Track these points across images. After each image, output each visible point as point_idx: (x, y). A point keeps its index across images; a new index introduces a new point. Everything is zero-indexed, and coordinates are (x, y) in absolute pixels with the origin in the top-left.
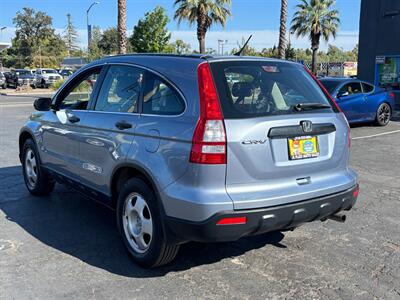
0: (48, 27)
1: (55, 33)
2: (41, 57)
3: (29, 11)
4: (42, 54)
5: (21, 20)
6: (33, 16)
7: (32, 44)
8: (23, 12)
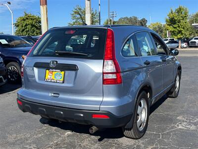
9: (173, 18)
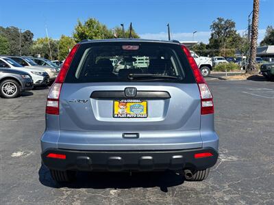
0: (232, 29)
1: (237, 33)
2: (225, 50)
3: (220, 20)
4: (226, 48)
5: (215, 26)
6: (223, 23)
7: (221, 41)
8: (217, 21)
9: (83, 34)
